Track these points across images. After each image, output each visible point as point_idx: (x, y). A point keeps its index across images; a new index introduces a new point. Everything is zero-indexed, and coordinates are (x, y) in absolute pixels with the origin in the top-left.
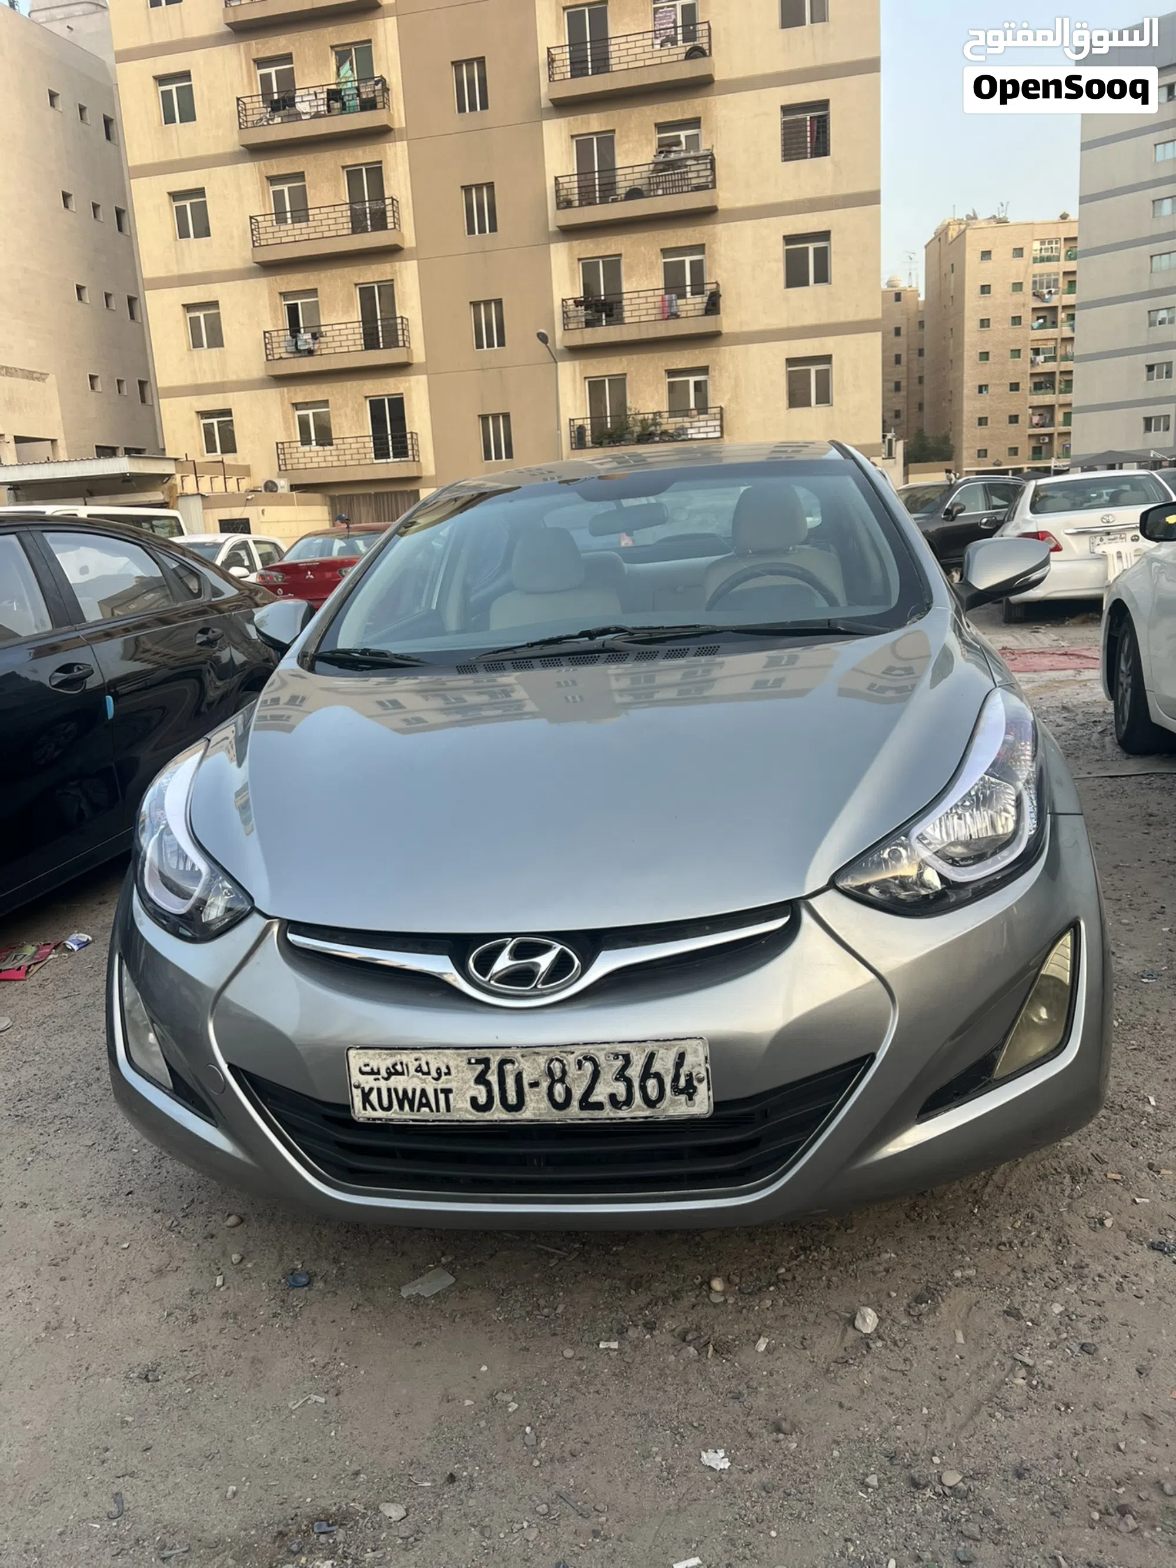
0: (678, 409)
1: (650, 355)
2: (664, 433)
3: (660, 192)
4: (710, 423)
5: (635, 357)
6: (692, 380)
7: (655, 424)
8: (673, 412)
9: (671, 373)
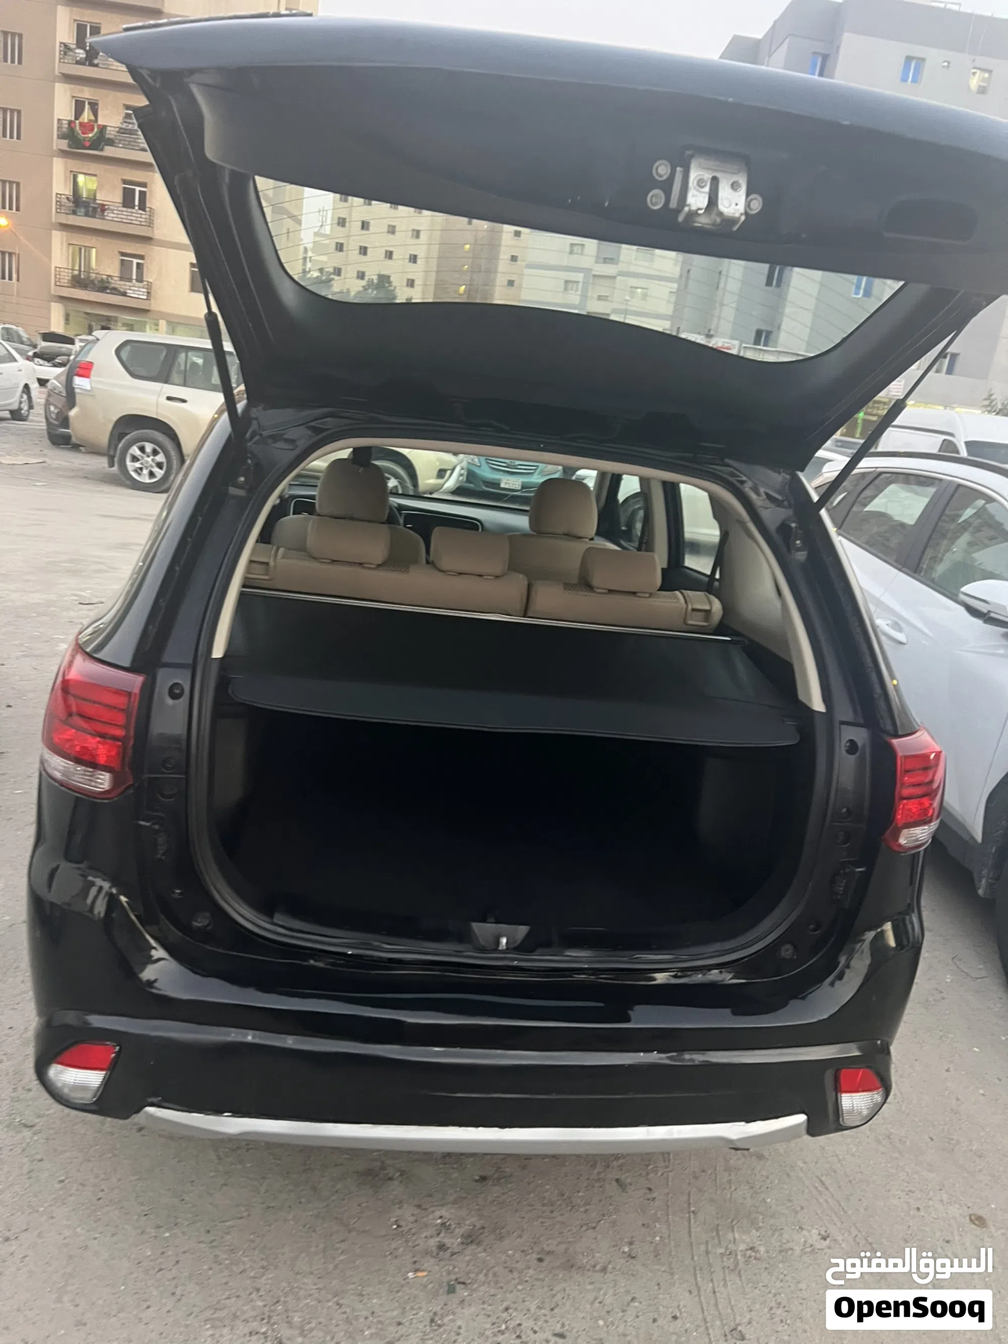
0: (125, 276)
1: (110, 241)
2: (115, 289)
3: (121, 145)
4: (141, 290)
5: (101, 239)
6: (135, 261)
7: (108, 282)
8: (122, 278)
9: (123, 254)
